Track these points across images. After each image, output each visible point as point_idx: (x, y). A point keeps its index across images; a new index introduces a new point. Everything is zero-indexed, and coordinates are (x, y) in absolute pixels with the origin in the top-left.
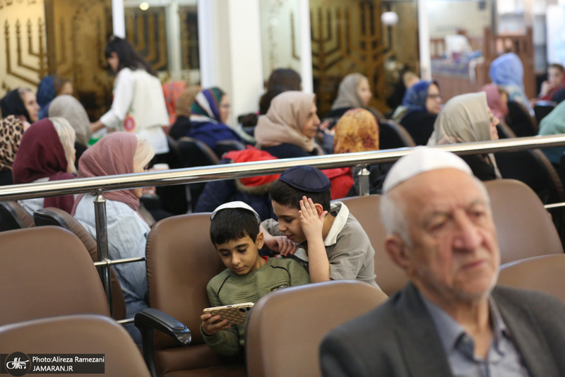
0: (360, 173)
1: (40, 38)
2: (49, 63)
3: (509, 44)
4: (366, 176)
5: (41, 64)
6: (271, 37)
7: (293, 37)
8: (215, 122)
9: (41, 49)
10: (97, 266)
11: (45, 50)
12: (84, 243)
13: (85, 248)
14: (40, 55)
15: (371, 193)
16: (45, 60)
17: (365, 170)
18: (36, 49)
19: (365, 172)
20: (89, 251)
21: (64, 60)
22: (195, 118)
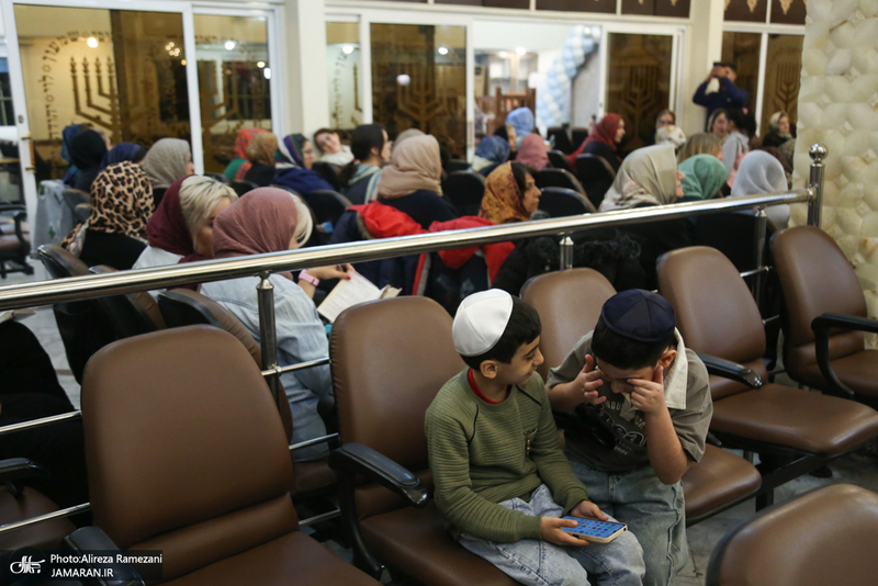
0: (562, 242)
1: (111, 78)
2: (120, 105)
3: (516, 103)
4: (570, 246)
5: (112, 105)
6: (336, 90)
7: (356, 89)
8: (299, 168)
9: (112, 90)
10: (265, 376)
11: (116, 92)
12: (241, 340)
13: (244, 348)
14: (111, 97)
15: (574, 266)
16: (117, 101)
17: (568, 239)
18: (106, 90)
19: (569, 242)
20: (250, 350)
21: (136, 102)
22: (279, 166)
